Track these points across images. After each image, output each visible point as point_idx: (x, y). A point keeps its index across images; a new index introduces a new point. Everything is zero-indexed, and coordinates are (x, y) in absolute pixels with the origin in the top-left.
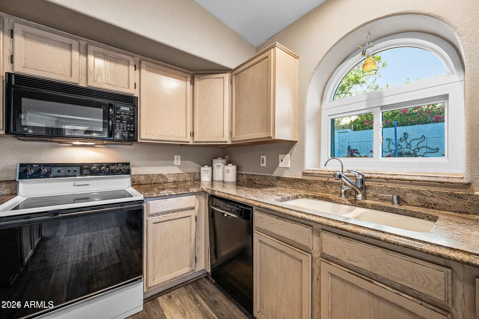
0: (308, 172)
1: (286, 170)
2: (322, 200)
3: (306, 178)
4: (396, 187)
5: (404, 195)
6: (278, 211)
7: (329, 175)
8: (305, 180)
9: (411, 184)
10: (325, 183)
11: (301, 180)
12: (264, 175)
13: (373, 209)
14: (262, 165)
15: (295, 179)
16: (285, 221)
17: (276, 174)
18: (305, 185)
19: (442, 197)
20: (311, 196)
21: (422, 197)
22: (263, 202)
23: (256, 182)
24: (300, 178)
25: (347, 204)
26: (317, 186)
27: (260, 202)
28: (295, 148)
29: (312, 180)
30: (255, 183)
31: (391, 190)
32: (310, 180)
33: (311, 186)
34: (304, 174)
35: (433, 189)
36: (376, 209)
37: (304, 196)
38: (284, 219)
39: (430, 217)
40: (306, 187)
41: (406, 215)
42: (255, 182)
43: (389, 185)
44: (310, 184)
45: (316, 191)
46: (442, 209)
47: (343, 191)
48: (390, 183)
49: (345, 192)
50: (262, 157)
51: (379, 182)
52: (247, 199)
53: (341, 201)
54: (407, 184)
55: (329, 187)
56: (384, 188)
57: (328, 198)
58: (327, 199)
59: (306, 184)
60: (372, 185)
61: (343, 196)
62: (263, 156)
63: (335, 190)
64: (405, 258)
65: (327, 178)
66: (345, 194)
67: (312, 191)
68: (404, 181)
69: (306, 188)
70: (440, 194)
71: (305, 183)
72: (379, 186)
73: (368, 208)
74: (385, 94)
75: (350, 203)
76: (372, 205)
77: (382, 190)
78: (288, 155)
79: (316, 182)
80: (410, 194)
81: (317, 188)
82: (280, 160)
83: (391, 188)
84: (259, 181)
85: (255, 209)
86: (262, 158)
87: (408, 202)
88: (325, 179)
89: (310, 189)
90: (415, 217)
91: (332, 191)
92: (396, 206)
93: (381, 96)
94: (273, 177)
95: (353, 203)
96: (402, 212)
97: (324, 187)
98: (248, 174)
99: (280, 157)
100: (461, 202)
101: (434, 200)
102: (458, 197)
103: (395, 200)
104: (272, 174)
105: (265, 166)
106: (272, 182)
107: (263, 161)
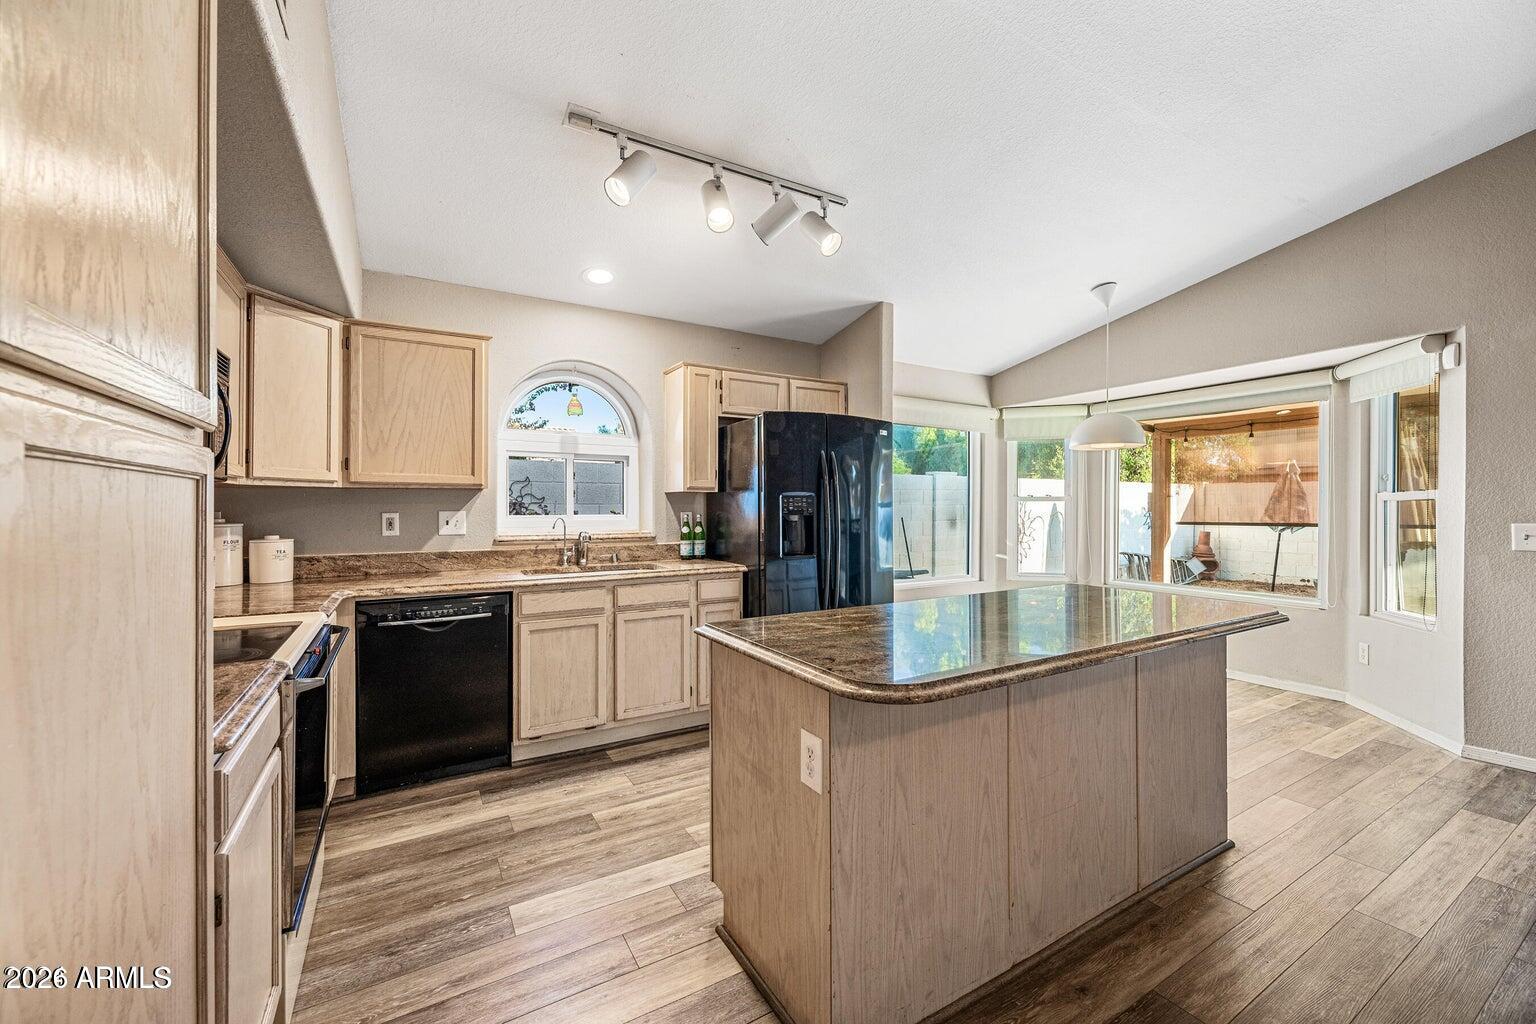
0: (502, 541)
1: (458, 539)
3: (500, 548)
4: (612, 546)
5: (618, 552)
7: (541, 540)
8: (501, 552)
9: (621, 542)
10: (536, 552)
11: (494, 553)
12: (399, 554)
14: (386, 533)
17: (432, 547)
18: (503, 559)
21: (631, 553)
24: (490, 550)
28: (479, 501)
29: (514, 551)
30: (368, 575)
31: (609, 550)
32: (510, 552)
34: (496, 542)
35: (637, 544)
39: (645, 566)
42: (370, 571)
43: (607, 545)
44: (512, 556)
47: (565, 558)
48: (607, 542)
50: (385, 516)
51: (596, 543)
54: (619, 542)
55: (543, 557)
56: (603, 549)
60: (592, 548)
61: (566, 564)
62: (394, 514)
63: (551, 560)
65: (537, 546)
70: (642, 547)
71: (503, 555)
72: (599, 547)
74: (580, 441)
77: (601, 551)
78: (462, 513)
79: (521, 552)
80: (623, 551)
81: (523, 561)
82: (442, 521)
83: (609, 547)
84: (384, 567)
86: (388, 519)
87: (622, 559)
88: (533, 547)
92: (616, 564)
93: (575, 441)
94: (427, 554)
98: (340, 556)
99: (443, 516)
100: (653, 552)
101: (638, 553)
102: (652, 548)
103: (615, 559)
104: (420, 548)
105: (398, 534)
106: (425, 564)
107: (390, 524)
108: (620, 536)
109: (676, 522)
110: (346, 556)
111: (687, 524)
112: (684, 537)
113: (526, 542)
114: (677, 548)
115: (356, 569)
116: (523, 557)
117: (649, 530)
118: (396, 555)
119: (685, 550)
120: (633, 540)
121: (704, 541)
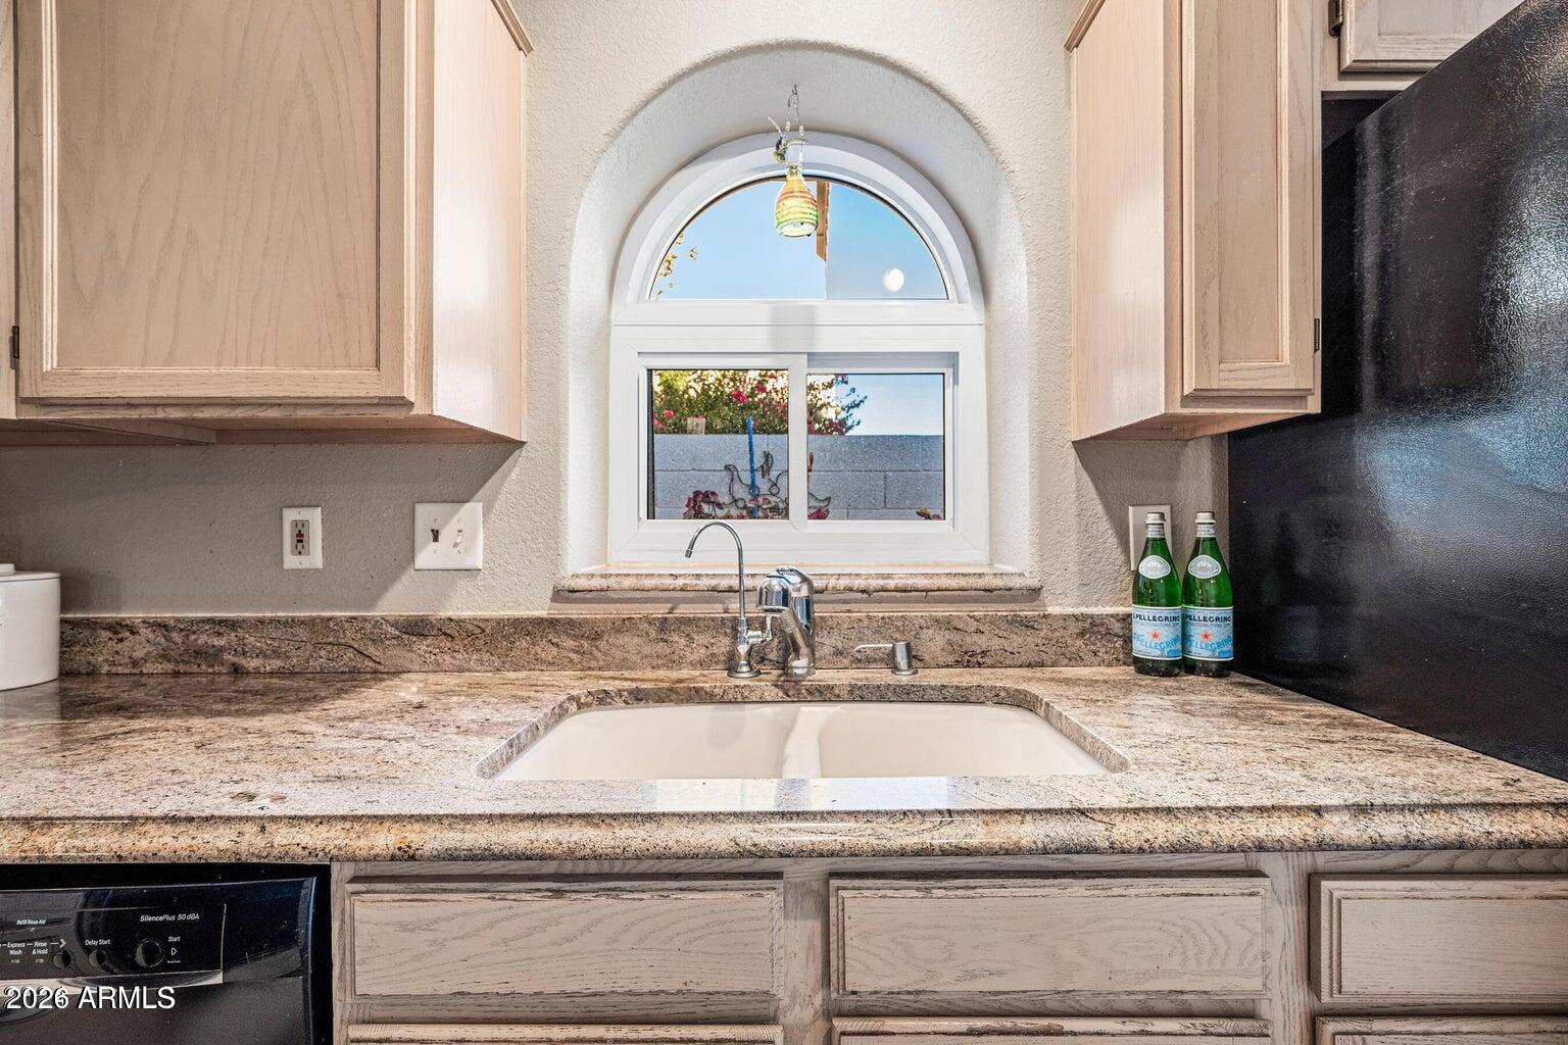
0: (582, 583)
1: (463, 584)
2: (671, 701)
3: (574, 611)
4: (895, 614)
5: (915, 637)
6: (571, 851)
7: (682, 590)
8: (570, 623)
9: (926, 600)
10: (664, 625)
11: (552, 623)
12: (313, 619)
13: (854, 701)
14: (291, 561)
15: (517, 623)
16: (616, 897)
17: (396, 603)
18: (571, 643)
19: (997, 631)
20: (620, 693)
21: (957, 637)
22: (425, 819)
23: (252, 664)
24: (543, 614)
25: (769, 699)
26: (630, 642)
27: (397, 818)
28: (514, 475)
29: (605, 620)
30: (237, 671)
31: (884, 627)
32: (594, 622)
33: (602, 644)
34: (562, 595)
35: (979, 610)
36: (862, 700)
37: (590, 699)
38: (604, 885)
39: (1003, 694)
40: (577, 652)
41: (945, 701)
42: (242, 661)
43: (879, 611)
44: (596, 637)
45: (625, 664)
46: (998, 665)
47: (743, 649)
48: (875, 602)
49: (749, 653)
50: (290, 516)
51: (846, 602)
52: (263, 823)
53: (746, 694)
54: (918, 601)
55: (683, 642)
56: (866, 622)
57: (697, 690)
58: (693, 692)
59: (576, 638)
60: (831, 617)
61: (745, 669)
62: (310, 510)
63: (703, 650)
64: (1159, 891)
65: (669, 605)
66: (749, 664)
67: (607, 667)
68: (909, 594)
69: (574, 656)
70: (994, 621)
71: (568, 635)
72: (850, 617)
73: (838, 699)
74: (822, 317)
75: (781, 694)
76: (853, 688)
77: (858, 629)
78: (473, 509)
79: (624, 625)
80: (930, 631)
81: (628, 652)
83: (883, 618)
84: (276, 653)
85: (355, 879)
86: (295, 523)
87: (926, 657)
88: (659, 611)
89: (598, 661)
90: (966, 701)
91: (695, 657)
92: (904, 678)
94: (376, 624)
95: (790, 693)
96: (935, 695)
97: (661, 644)
98: (178, 620)
99: (425, 514)
100: (1032, 639)
101: (982, 642)
102: (1028, 625)
103: (901, 659)
104: (371, 605)
105: (320, 565)
106: (371, 650)
107: (300, 538)
108: (922, 583)
109: (1113, 540)
110: (192, 621)
111: (1157, 546)
112: (1144, 592)
113: (641, 596)
114: (1116, 627)
115: (211, 655)
116: (623, 639)
117: (1019, 564)
118: (303, 622)
119: (1152, 635)
120: (962, 596)
121: (1227, 611)
